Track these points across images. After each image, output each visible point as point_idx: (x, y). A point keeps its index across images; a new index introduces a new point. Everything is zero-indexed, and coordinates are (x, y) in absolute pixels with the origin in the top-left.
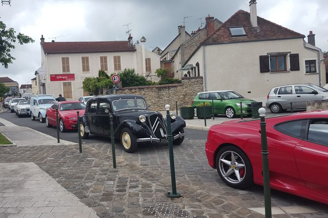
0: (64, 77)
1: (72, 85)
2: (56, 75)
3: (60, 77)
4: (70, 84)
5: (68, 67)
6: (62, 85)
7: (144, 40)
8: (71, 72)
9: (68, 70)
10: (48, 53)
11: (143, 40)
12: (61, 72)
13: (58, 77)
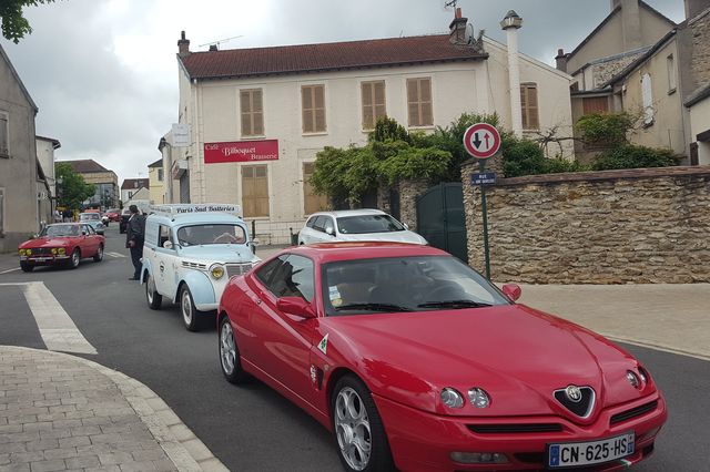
0: (244, 151)
1: (269, 174)
2: (222, 145)
3: (235, 151)
4: (262, 172)
5: (259, 119)
6: (240, 176)
7: (513, 22)
8: (268, 135)
9: (259, 130)
10: (201, 80)
11: (510, 22)
12: (238, 137)
13: (228, 152)
